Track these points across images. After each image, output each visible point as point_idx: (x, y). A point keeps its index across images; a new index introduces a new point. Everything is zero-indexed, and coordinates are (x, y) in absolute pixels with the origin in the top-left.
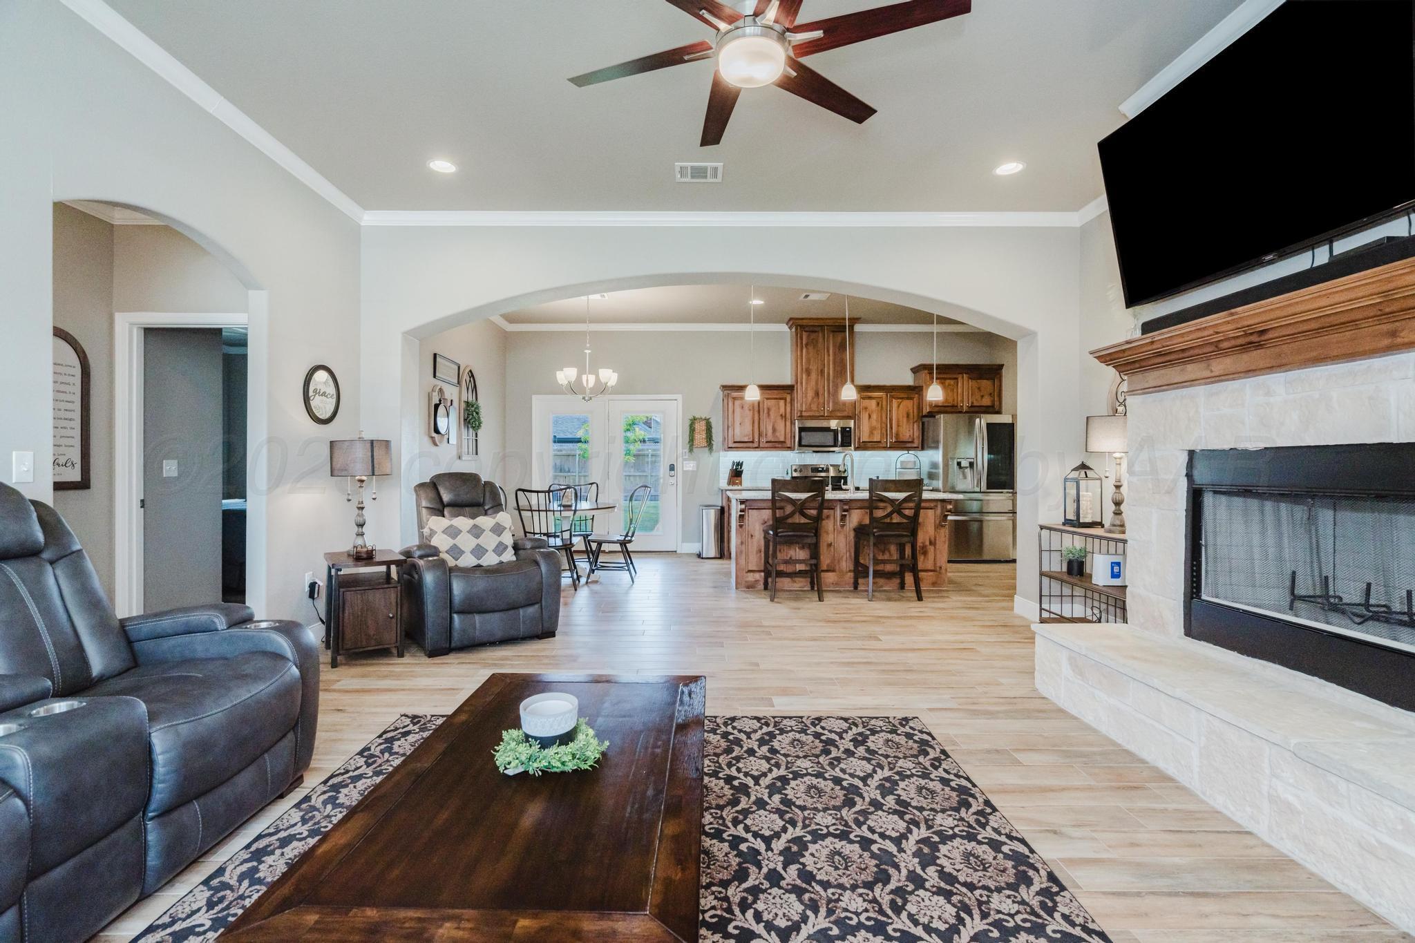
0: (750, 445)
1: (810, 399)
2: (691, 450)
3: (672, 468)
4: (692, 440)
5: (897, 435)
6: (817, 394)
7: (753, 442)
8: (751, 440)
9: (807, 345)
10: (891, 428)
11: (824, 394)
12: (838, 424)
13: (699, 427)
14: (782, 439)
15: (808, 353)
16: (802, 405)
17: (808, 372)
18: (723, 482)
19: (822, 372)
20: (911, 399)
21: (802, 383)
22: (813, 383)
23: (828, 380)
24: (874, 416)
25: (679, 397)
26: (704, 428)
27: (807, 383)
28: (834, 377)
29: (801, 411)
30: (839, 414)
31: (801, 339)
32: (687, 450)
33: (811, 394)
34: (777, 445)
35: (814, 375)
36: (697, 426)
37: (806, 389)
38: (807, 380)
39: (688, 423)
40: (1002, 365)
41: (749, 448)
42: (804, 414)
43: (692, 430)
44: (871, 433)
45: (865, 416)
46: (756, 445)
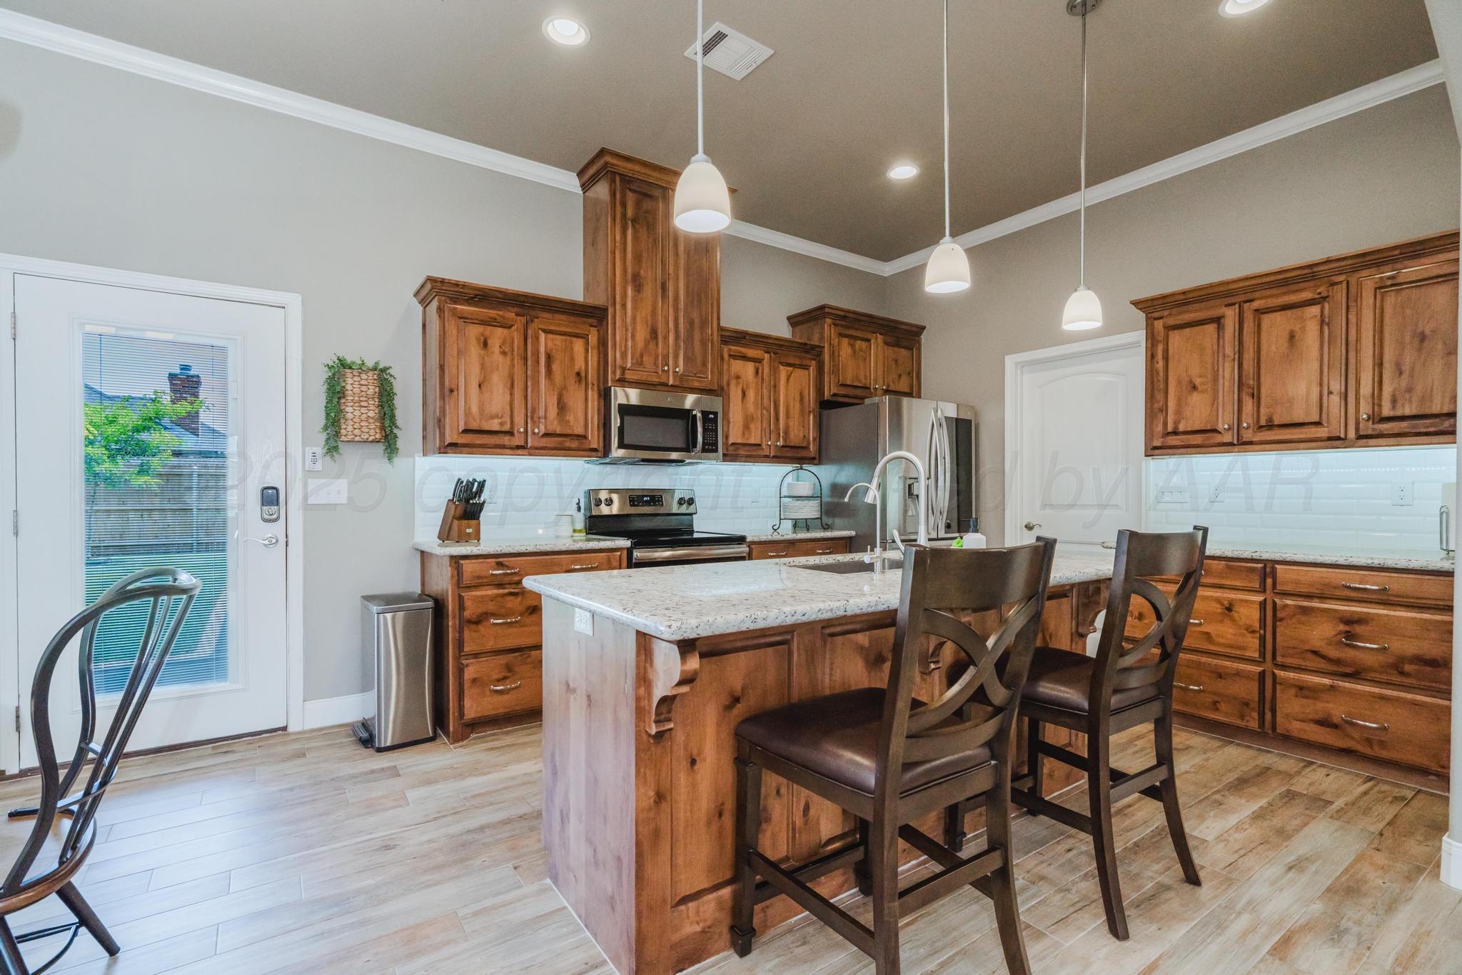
0: (506, 440)
1: (640, 344)
2: (332, 450)
3: (270, 497)
4: (334, 421)
5: (786, 433)
6: (654, 333)
7: (510, 433)
8: (507, 427)
9: (634, 221)
10: (777, 419)
11: (666, 338)
12: (697, 402)
13: (359, 388)
14: (579, 430)
15: (636, 238)
16: (624, 355)
17: (638, 288)
18: (427, 534)
19: (664, 288)
20: (806, 367)
21: (624, 306)
22: (645, 311)
23: (676, 310)
24: (751, 394)
25: (293, 301)
26: (372, 390)
27: (635, 308)
28: (686, 306)
29: (624, 369)
30: (696, 384)
31: (624, 205)
32: (319, 450)
33: (642, 334)
34: (568, 443)
35: (648, 291)
36: (351, 383)
37: (634, 318)
38: (635, 301)
39: (325, 374)
40: (923, 328)
41: (503, 447)
42: (629, 376)
43: (336, 393)
44: (746, 427)
45: (735, 393)
46: (518, 440)
